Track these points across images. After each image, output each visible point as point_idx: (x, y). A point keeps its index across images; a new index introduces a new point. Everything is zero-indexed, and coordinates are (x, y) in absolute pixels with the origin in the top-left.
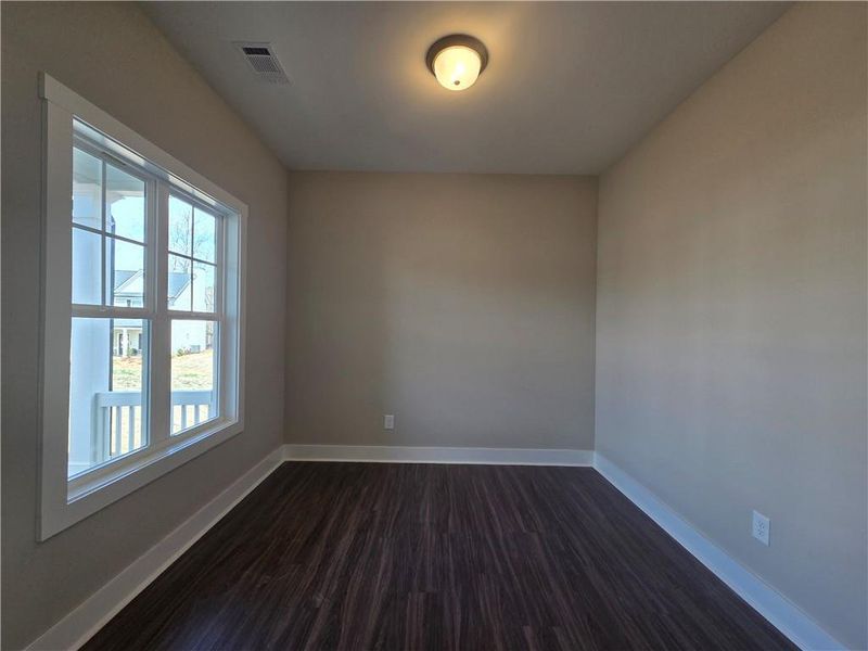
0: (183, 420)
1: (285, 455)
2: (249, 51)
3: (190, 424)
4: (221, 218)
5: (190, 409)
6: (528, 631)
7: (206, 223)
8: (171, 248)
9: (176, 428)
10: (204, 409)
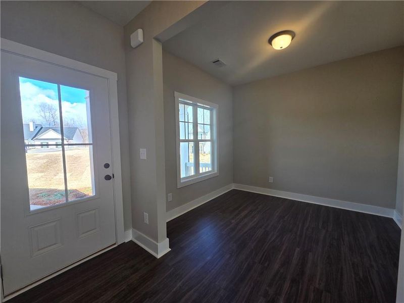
0: (202, 170)
1: (233, 187)
2: (214, 62)
3: (204, 171)
4: (211, 110)
5: (204, 168)
6: (298, 250)
7: (208, 113)
8: (198, 122)
9: (201, 172)
10: (207, 168)
